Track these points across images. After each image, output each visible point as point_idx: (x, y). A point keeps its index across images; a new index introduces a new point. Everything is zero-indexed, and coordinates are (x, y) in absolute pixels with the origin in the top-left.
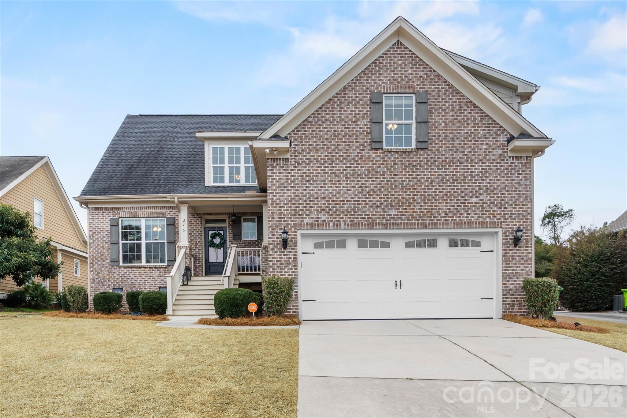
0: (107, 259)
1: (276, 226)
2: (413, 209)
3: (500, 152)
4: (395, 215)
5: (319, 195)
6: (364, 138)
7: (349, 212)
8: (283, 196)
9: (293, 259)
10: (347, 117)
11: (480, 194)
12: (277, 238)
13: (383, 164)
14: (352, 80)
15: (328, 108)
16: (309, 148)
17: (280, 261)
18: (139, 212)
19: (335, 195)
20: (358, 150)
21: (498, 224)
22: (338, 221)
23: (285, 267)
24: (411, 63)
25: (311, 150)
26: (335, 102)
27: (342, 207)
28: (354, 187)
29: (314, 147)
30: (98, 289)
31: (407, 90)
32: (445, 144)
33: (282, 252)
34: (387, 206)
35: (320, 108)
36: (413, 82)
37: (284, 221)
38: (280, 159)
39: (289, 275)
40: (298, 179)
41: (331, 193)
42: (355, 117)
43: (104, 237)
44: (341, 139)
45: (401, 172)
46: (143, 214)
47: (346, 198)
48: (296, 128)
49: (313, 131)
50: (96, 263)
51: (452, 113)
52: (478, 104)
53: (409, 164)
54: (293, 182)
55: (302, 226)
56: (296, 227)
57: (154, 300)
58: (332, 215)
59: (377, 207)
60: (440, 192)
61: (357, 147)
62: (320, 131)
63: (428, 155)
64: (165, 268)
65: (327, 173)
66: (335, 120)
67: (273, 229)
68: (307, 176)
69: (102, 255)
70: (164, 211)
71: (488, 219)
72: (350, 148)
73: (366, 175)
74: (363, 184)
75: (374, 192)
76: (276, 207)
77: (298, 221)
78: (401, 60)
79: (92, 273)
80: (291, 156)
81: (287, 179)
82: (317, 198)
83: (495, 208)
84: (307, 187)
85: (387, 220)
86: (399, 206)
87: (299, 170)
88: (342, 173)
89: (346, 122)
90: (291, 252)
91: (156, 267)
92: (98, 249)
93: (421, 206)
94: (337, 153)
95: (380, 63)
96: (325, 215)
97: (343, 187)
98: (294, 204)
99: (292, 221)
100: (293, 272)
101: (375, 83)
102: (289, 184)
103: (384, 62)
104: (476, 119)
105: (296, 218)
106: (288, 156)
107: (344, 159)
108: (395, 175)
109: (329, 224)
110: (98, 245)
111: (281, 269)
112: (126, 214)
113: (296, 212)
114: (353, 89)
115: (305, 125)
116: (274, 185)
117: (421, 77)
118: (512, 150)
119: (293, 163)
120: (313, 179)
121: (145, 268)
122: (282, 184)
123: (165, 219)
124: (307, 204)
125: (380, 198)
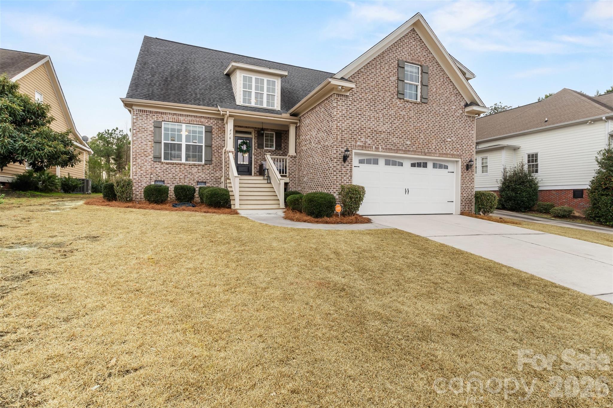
0: (150, 155)
1: (339, 145)
2: (419, 142)
3: (461, 112)
4: (410, 145)
5: (366, 126)
6: (394, 90)
7: (384, 140)
8: (344, 123)
9: (349, 171)
10: (384, 73)
11: (452, 137)
12: (340, 154)
13: (404, 109)
14: (388, 48)
15: (373, 64)
16: (361, 90)
17: (341, 171)
18: (181, 118)
19: (376, 127)
20: (390, 97)
21: (459, 156)
22: (378, 145)
23: (344, 176)
24: (420, 45)
25: (362, 93)
26: (377, 61)
27: (380, 136)
28: (387, 123)
29: (365, 91)
30: (141, 181)
31: (417, 63)
32: (436, 102)
33: (343, 165)
34: (405, 138)
35: (369, 63)
36: (420, 58)
37: (344, 142)
38: (343, 95)
39: (347, 182)
40: (354, 112)
41: (374, 125)
42: (389, 74)
43: (147, 136)
44: (381, 88)
45: (413, 117)
46: (184, 120)
47: (383, 130)
48: (353, 75)
49: (364, 79)
50: (139, 158)
51: (439, 83)
52: (452, 80)
53: (418, 112)
54: (350, 113)
55: (356, 147)
56: (352, 147)
57: (221, 196)
58: (374, 141)
59: (400, 138)
60: (433, 132)
61: (390, 95)
62: (368, 80)
63: (427, 108)
64: (203, 166)
65: (372, 110)
66: (377, 73)
67: (337, 147)
68: (359, 110)
69: (146, 151)
70: (203, 120)
71: (455, 153)
72: (386, 95)
73: (394, 116)
74: (392, 121)
75: (399, 128)
76: (339, 131)
77: (353, 143)
78: (414, 42)
79: (135, 166)
80: (350, 94)
81: (346, 111)
82: (366, 128)
83: (458, 146)
84: (359, 119)
85: (405, 148)
86: (412, 139)
87: (355, 105)
88: (381, 112)
89: (383, 77)
90: (348, 165)
91: (195, 165)
92: (142, 146)
93: (423, 140)
94: (378, 97)
95: (403, 40)
96: (370, 140)
97: (381, 122)
98: (351, 130)
99: (350, 142)
100: (349, 180)
101: (400, 53)
102: (348, 115)
103: (405, 40)
104: (450, 89)
105: (352, 140)
106: (348, 94)
107: (382, 102)
108: (410, 118)
109: (372, 147)
110: (141, 142)
111: (341, 178)
112: (169, 119)
113: (352, 136)
114: (388, 54)
115: (359, 73)
116: (338, 114)
117: (424, 55)
118: (467, 112)
119: (351, 99)
120: (363, 113)
121: (185, 165)
122: (344, 114)
123: (204, 127)
124: (359, 131)
125: (402, 132)
